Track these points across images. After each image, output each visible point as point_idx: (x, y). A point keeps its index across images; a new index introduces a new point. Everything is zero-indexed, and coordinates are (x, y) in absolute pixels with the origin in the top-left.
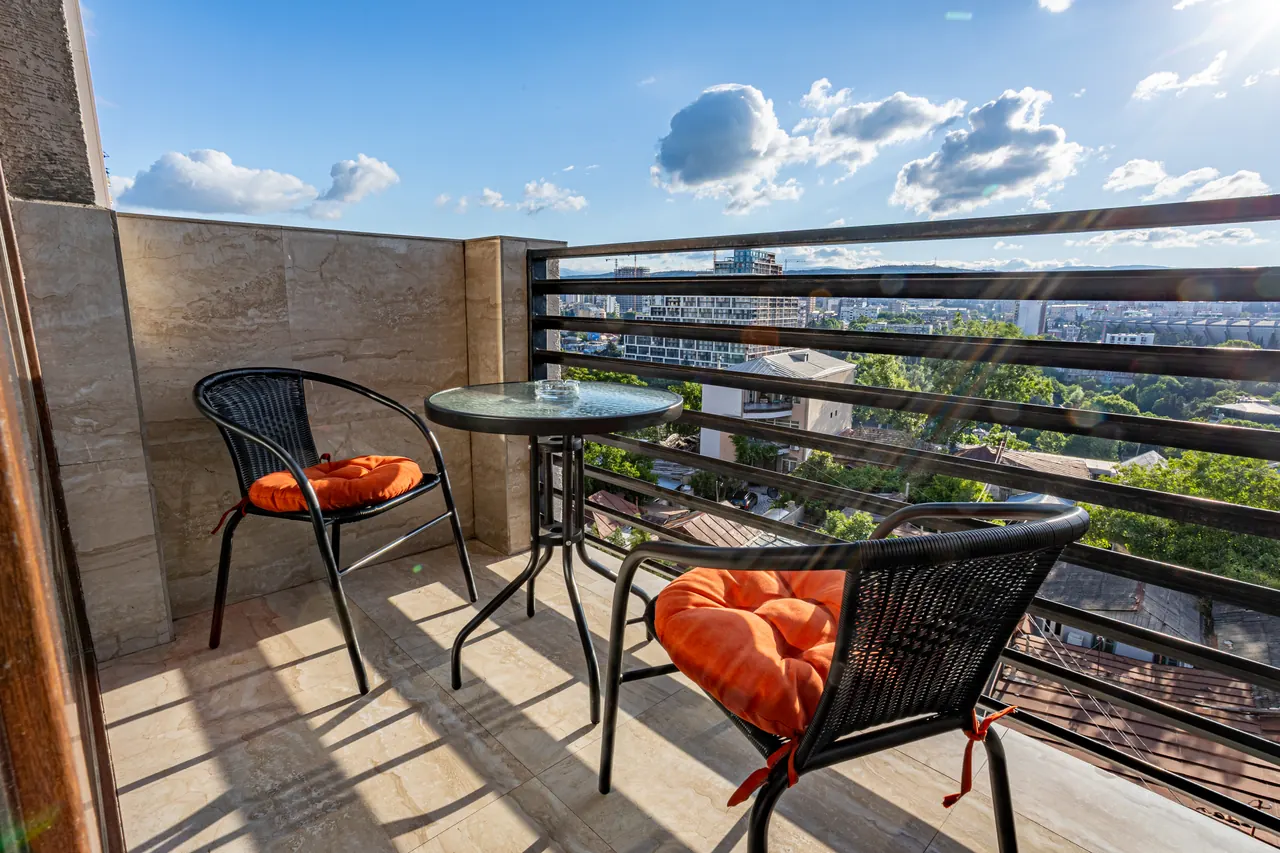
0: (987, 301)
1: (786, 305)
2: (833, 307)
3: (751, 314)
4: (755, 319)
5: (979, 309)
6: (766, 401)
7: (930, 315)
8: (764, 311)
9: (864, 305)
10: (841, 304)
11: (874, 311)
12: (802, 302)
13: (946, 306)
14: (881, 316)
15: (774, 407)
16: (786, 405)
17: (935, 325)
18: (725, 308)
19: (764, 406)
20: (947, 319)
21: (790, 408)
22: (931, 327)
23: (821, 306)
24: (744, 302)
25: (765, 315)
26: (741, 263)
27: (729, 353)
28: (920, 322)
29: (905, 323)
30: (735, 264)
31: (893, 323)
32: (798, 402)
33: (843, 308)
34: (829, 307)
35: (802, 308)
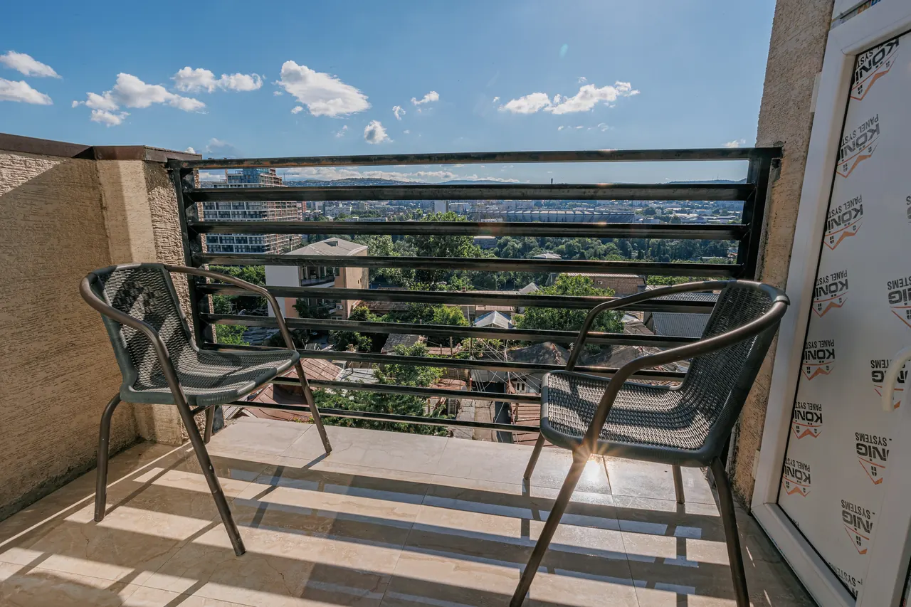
0: (415, 201)
1: (288, 206)
2: (319, 208)
3: (262, 214)
4: (266, 218)
5: (411, 206)
6: (315, 277)
7: (384, 211)
8: (273, 212)
9: (341, 205)
10: (324, 205)
11: (348, 209)
12: (299, 205)
13: (391, 205)
14: (353, 213)
15: (320, 281)
16: (330, 278)
17: (389, 218)
18: (240, 211)
19: (314, 281)
20: (395, 214)
21: (333, 280)
22: (387, 219)
23: (310, 207)
24: (256, 206)
25: (273, 215)
26: (249, 176)
28: (380, 216)
29: (370, 216)
30: (245, 176)
31: (362, 217)
32: (338, 275)
33: (327, 208)
34: (317, 207)
35: (299, 209)
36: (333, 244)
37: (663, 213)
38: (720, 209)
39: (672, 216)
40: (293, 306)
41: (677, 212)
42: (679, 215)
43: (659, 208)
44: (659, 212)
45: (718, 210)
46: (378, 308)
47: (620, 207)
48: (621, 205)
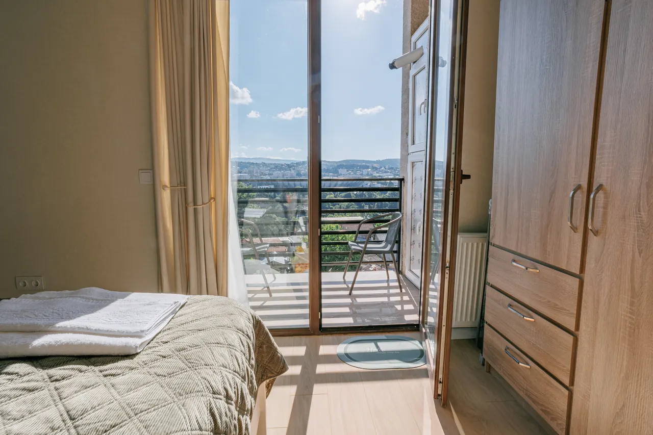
48: (355, 174)
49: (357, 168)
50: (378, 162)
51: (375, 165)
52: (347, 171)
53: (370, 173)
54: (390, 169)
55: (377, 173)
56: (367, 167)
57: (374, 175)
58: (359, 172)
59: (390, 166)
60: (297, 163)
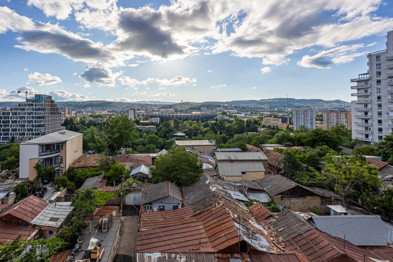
5: (118, 113)
6: (49, 150)
7: (105, 115)
8: (49, 116)
13: (109, 112)
14: (90, 116)
15: (52, 152)
16: (57, 151)
17: (106, 118)
19: (48, 153)
20: (109, 116)
21: (59, 152)
25: (48, 118)
27: (34, 132)
28: (102, 117)
29: (97, 118)
30: (35, 100)
31: (94, 118)
32: (62, 149)
33: (77, 114)
34: (73, 114)
35: (63, 115)
36: (63, 133)
37: (230, 114)
38: (253, 112)
39: (234, 115)
40: (34, 167)
41: (236, 113)
42: (236, 115)
43: (228, 112)
44: (228, 114)
45: (252, 112)
46: (83, 165)
47: (212, 112)
48: (212, 110)
49: (213, 107)
50: (227, 103)
51: (225, 105)
52: (207, 109)
53: (221, 110)
54: (234, 107)
55: (226, 110)
56: (221, 106)
57: (225, 111)
58: (214, 110)
59: (235, 105)
60: (175, 104)
